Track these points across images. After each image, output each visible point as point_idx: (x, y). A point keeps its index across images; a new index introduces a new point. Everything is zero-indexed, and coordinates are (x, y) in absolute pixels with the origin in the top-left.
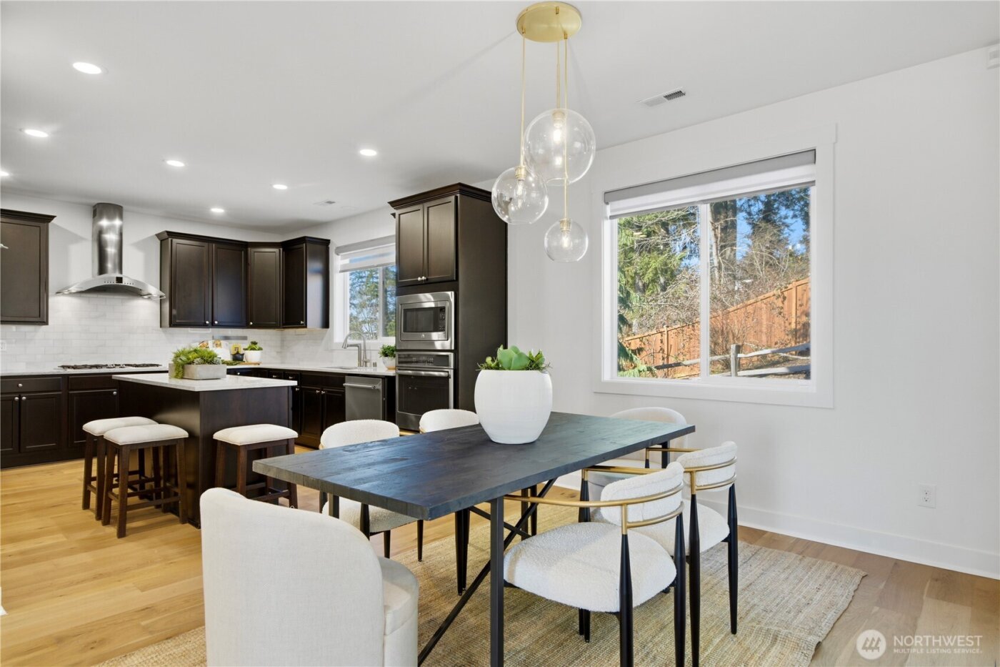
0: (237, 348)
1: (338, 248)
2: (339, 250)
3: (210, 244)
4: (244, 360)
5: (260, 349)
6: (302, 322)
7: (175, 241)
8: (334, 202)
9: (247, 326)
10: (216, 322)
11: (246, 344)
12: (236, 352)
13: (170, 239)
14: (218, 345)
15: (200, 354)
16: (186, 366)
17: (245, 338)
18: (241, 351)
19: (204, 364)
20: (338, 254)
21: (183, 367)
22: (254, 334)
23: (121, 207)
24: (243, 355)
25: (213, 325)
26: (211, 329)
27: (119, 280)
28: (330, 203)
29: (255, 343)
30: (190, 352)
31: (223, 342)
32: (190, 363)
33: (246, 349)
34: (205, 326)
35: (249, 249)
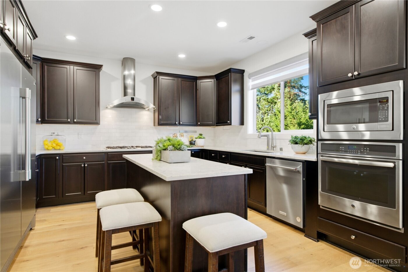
0: (191, 137)
1: (250, 74)
2: (250, 76)
3: (178, 79)
4: (196, 144)
5: (204, 138)
6: (228, 122)
7: (161, 77)
8: (254, 37)
9: (196, 125)
10: (181, 123)
11: (197, 135)
12: (191, 140)
13: (158, 76)
14: (182, 136)
15: (172, 142)
16: (163, 151)
17: (195, 132)
18: (194, 140)
19: (174, 150)
20: (250, 78)
21: (160, 152)
22: (200, 129)
23: (134, 60)
24: (195, 141)
25: (179, 124)
26: (178, 127)
27: (133, 99)
28: (251, 38)
29: (201, 135)
30: (165, 141)
31: (185, 134)
32: (165, 150)
33: (197, 138)
34: (175, 125)
35: (198, 81)
